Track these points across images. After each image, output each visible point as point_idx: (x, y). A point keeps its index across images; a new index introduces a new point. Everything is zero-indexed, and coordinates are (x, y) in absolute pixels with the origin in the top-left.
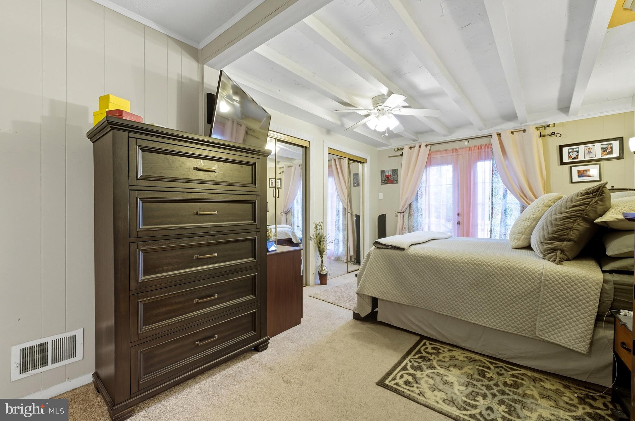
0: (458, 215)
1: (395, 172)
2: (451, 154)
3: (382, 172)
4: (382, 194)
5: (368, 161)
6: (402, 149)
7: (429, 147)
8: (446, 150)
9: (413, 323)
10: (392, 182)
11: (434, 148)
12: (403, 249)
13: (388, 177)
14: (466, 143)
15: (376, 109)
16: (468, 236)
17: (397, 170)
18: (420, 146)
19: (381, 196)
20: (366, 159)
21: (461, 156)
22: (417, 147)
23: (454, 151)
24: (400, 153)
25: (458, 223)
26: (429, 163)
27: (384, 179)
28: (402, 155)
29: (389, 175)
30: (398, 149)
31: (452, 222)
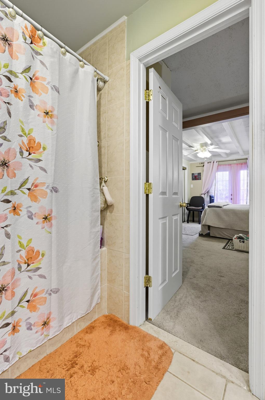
0: (231, 195)
1: (199, 174)
2: (228, 166)
3: (193, 174)
4: (192, 185)
5: (187, 169)
6: (203, 163)
7: (218, 163)
8: (226, 165)
9: (226, 235)
10: (198, 179)
11: (221, 163)
12: (221, 207)
13: (195, 177)
14: (235, 162)
15: (202, 148)
16: (236, 204)
17: (201, 173)
18: (214, 162)
19: (192, 186)
20: (186, 168)
21: (233, 167)
22: (212, 162)
23: (230, 165)
24: (202, 165)
25: (231, 199)
26: (218, 170)
27: (193, 177)
28: (204, 166)
29: (196, 176)
30: (202, 163)
31: (228, 198)
